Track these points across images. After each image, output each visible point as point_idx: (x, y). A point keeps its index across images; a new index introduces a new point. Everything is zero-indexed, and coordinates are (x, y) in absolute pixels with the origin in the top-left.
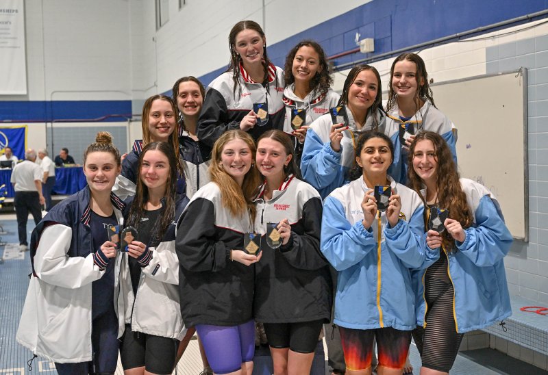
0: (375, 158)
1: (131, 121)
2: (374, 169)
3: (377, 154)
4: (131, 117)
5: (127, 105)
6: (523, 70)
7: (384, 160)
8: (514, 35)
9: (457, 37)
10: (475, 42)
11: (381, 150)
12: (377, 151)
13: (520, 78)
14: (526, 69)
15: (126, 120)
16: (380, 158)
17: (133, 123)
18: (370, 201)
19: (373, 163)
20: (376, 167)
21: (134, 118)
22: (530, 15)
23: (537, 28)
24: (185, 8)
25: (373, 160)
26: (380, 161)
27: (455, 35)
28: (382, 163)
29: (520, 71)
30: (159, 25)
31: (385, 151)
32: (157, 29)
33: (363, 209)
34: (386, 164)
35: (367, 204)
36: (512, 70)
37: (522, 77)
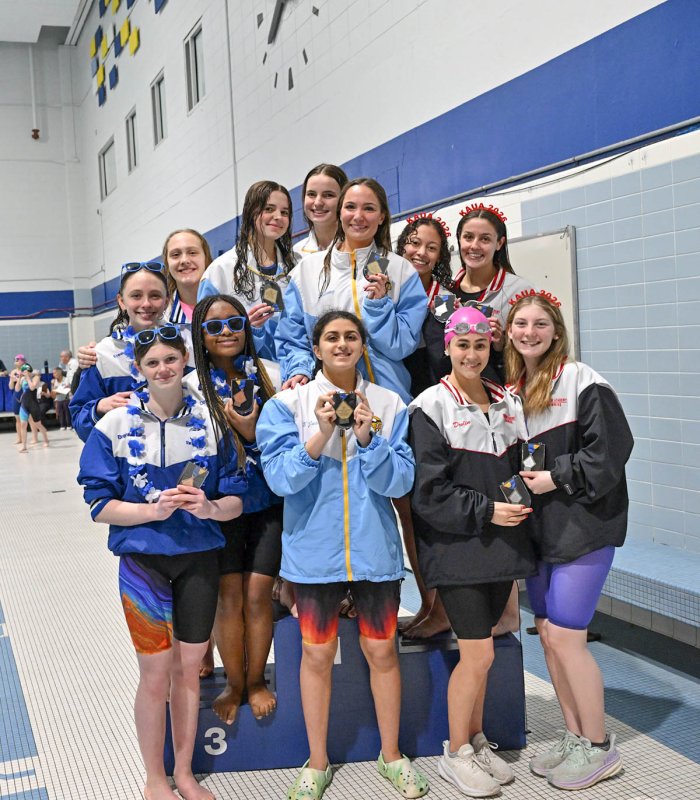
0: (340, 348)
1: (73, 316)
2: (338, 363)
3: (342, 342)
4: (73, 312)
5: (68, 295)
6: (570, 229)
7: (352, 351)
8: (556, 185)
9: (483, 191)
10: (506, 196)
11: (348, 336)
12: (342, 338)
13: (567, 240)
14: (574, 228)
15: (67, 316)
16: (346, 348)
17: (75, 319)
18: (327, 405)
19: (336, 355)
20: (341, 360)
21: (77, 312)
22: (578, 158)
23: (587, 173)
24: (136, 171)
25: (337, 351)
26: (346, 352)
27: (480, 189)
28: (349, 355)
29: (566, 230)
30: (105, 193)
31: (354, 339)
32: (102, 198)
33: (318, 417)
34: (355, 357)
35: (323, 409)
36: (556, 229)
37: (569, 239)
